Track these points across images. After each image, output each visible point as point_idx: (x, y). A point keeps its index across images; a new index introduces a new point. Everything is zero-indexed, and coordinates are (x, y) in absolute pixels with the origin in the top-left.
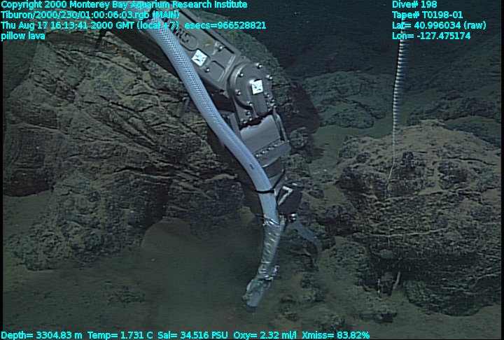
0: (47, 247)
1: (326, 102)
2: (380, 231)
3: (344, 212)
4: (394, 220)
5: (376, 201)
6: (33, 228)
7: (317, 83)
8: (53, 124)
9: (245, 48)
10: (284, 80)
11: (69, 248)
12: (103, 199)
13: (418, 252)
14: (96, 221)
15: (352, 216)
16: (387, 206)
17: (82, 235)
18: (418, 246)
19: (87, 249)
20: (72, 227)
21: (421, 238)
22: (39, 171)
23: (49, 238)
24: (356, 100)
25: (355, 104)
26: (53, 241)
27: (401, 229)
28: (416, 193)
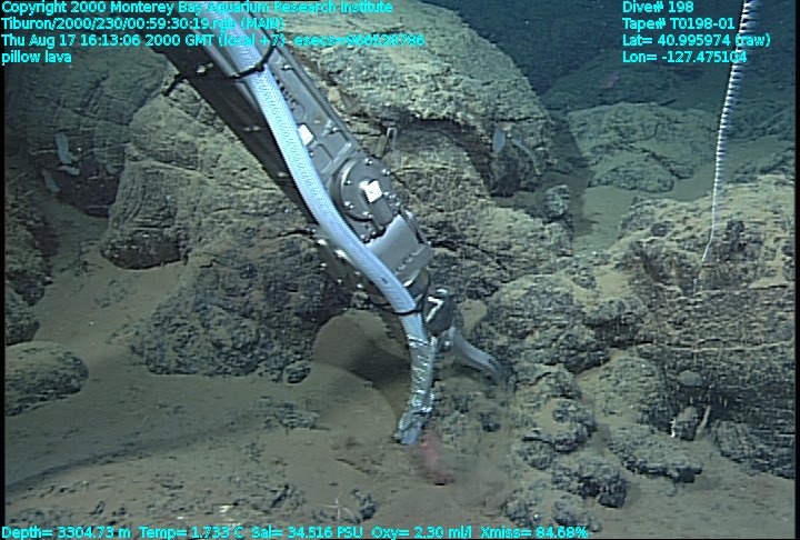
0: (179, 340)
1: (599, 150)
2: (683, 342)
3: (627, 311)
4: (706, 326)
5: (679, 295)
6: (158, 313)
7: (587, 119)
8: (191, 163)
9: (480, 59)
10: (537, 110)
11: (210, 345)
12: (260, 275)
13: (740, 378)
14: (249, 307)
15: (640, 318)
16: (696, 303)
17: (229, 327)
18: (742, 367)
19: (234, 348)
20: (214, 315)
21: (748, 355)
22: (168, 232)
23: (180, 329)
24: (647, 148)
25: (646, 154)
26: (187, 333)
27: (718, 340)
28: (745, 284)
